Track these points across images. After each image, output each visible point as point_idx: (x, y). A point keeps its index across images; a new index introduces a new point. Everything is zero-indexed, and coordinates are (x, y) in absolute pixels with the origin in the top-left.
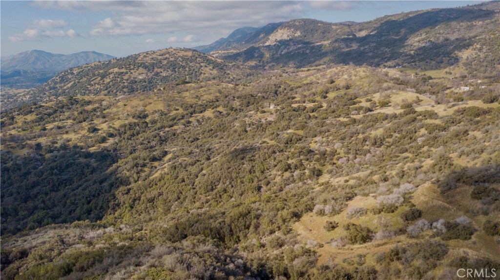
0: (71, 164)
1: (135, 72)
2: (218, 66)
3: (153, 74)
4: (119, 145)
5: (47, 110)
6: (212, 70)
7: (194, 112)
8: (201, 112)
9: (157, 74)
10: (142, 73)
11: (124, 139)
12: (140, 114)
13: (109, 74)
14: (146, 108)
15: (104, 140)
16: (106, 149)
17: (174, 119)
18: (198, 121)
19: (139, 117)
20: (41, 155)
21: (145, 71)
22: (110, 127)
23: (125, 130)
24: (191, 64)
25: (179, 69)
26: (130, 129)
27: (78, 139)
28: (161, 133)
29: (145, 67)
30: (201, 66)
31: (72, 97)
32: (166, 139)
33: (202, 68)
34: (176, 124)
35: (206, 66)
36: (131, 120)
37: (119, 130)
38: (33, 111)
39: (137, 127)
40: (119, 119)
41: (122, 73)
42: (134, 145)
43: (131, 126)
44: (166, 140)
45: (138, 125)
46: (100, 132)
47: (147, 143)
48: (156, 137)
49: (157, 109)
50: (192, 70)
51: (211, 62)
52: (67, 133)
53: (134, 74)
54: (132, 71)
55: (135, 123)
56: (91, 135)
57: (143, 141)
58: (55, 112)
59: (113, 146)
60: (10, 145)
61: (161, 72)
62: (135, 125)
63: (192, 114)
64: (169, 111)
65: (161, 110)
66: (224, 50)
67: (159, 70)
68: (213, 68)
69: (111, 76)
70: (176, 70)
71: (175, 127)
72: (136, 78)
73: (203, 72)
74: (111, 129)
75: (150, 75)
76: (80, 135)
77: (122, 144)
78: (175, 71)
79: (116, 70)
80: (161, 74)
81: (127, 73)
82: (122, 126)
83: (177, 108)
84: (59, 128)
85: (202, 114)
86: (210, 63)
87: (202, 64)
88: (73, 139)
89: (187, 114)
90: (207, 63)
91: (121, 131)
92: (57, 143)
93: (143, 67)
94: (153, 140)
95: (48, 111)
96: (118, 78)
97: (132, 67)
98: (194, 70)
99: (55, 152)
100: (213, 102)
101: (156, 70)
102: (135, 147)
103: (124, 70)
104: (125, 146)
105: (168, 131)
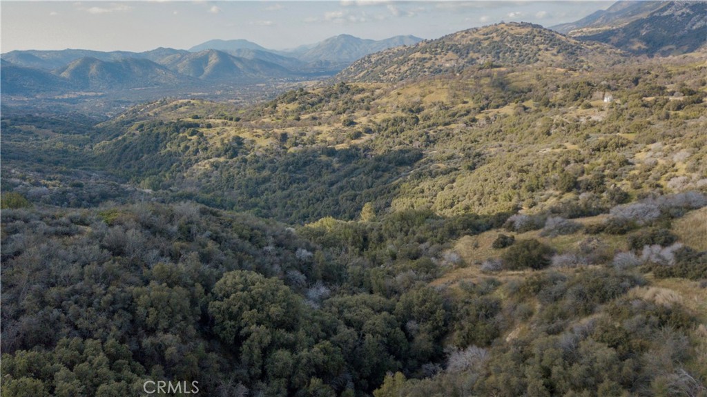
0: (310, 160)
1: (442, 58)
2: (566, 49)
3: (466, 60)
4: (374, 143)
5: (311, 98)
6: (555, 55)
7: (487, 106)
8: (498, 107)
9: (472, 61)
10: (451, 60)
11: (383, 135)
12: (413, 107)
13: (409, 60)
14: (424, 99)
15: (358, 135)
16: (356, 148)
17: (454, 115)
18: (488, 119)
19: (411, 111)
20: (284, 148)
21: (455, 56)
22: (371, 121)
23: (387, 126)
24: (524, 47)
25: (505, 53)
26: (393, 125)
27: (329, 132)
28: (431, 132)
29: (457, 51)
30: (540, 50)
31: (344, 84)
32: (436, 140)
33: (540, 53)
34: (454, 122)
35: (547, 50)
36: (400, 114)
37: (380, 126)
38: (297, 99)
39: (404, 123)
40: (385, 111)
41: (425, 59)
42: (391, 144)
43: (396, 122)
44: (434, 142)
45: (406, 121)
46: (357, 126)
47: (408, 143)
48: (421, 136)
49: (437, 101)
50: (524, 55)
51: (557, 42)
52: (320, 124)
53: (440, 60)
54: (438, 56)
55: (402, 117)
56: (346, 128)
57: (404, 139)
58: (320, 101)
59: (366, 144)
60: (256, 132)
61: (478, 58)
62: (402, 121)
63: (482, 109)
64: (453, 103)
65: (443, 103)
66: (592, 27)
67: (475, 56)
68: (559, 52)
69: (411, 63)
70: (501, 55)
71: (453, 126)
72: (441, 66)
73: (540, 58)
74: (371, 124)
75: (462, 62)
76: (333, 128)
77: (377, 143)
78: (499, 57)
79: (418, 55)
80: (477, 61)
81: (431, 59)
82: (384, 121)
83: (465, 100)
84: (314, 118)
85: (497, 110)
86: (554, 45)
87: (541, 46)
88: (325, 132)
89: (474, 109)
90: (550, 44)
91: (381, 127)
92: (305, 135)
93: (453, 51)
94: (418, 140)
95: (313, 99)
96: (419, 65)
97: (439, 50)
98: (527, 55)
99: (300, 145)
100: (523, 92)
101: (471, 55)
102: (391, 147)
103: (427, 55)
104: (380, 145)
105: (441, 130)
